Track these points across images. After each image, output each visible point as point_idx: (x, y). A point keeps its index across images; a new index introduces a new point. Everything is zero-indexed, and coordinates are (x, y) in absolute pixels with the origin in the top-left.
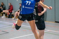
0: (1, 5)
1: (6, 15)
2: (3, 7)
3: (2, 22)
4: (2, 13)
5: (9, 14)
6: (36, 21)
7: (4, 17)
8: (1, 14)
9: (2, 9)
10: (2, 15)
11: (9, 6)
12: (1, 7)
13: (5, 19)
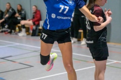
0: (18, 10)
1: (28, 30)
2: (20, 14)
3: (18, 44)
4: (19, 27)
5: (34, 27)
6: (90, 42)
7: (23, 33)
8: (17, 28)
9: (19, 18)
10: (20, 31)
11: (34, 11)
12: (17, 15)
13: (25, 37)
